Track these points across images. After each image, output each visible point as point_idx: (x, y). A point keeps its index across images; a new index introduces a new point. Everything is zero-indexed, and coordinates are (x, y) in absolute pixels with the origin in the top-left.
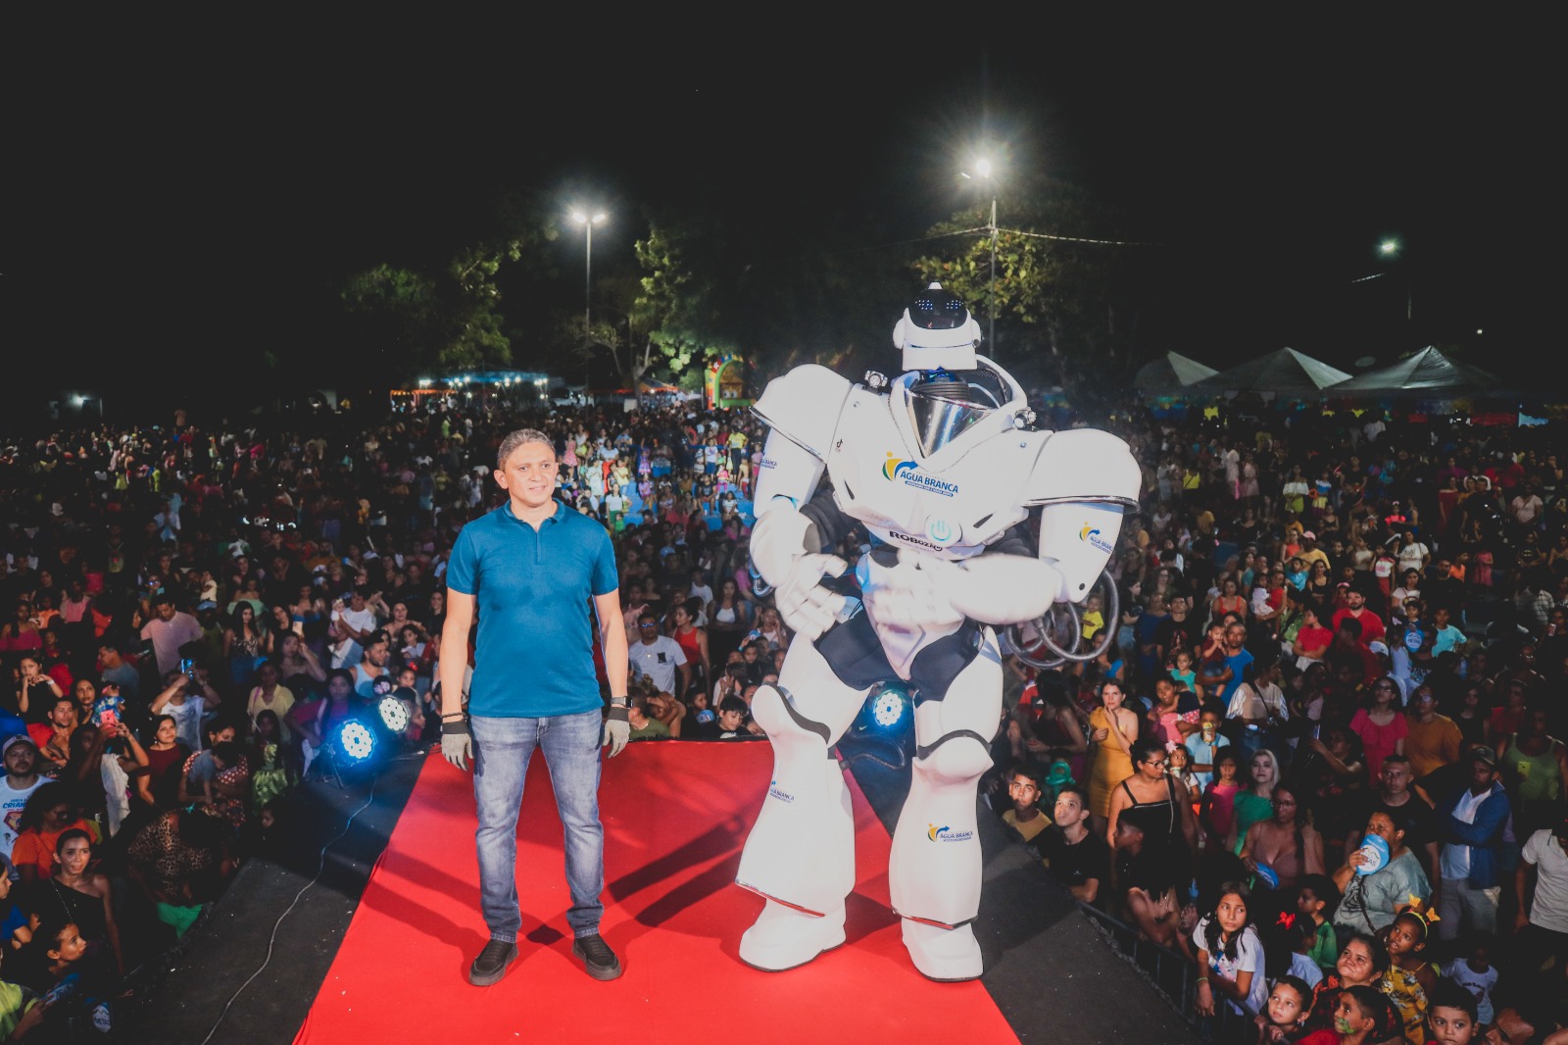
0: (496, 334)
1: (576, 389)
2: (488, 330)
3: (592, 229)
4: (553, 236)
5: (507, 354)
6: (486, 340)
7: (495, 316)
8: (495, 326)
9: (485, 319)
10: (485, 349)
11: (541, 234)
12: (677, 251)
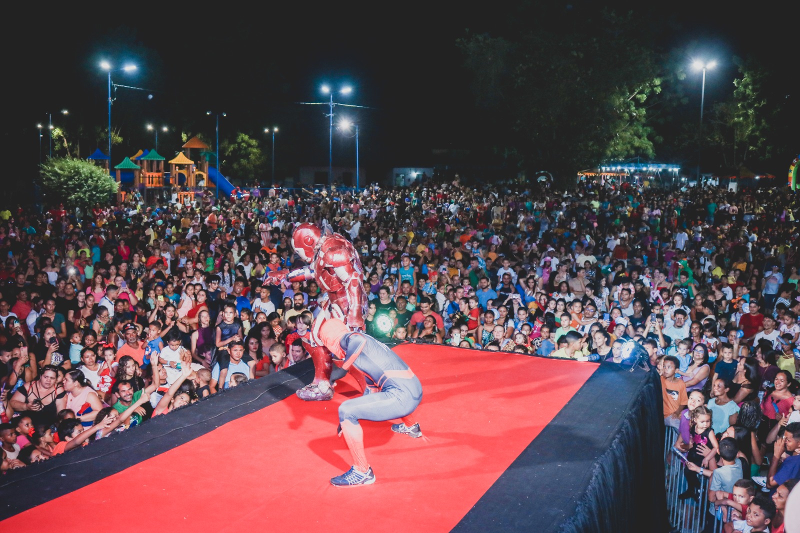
0: (644, 140)
1: (707, 175)
2: (640, 137)
3: (706, 72)
4: (682, 77)
5: (650, 151)
6: (637, 143)
7: (645, 128)
8: (645, 134)
9: (638, 130)
10: (637, 149)
11: (675, 76)
12: (758, 86)
